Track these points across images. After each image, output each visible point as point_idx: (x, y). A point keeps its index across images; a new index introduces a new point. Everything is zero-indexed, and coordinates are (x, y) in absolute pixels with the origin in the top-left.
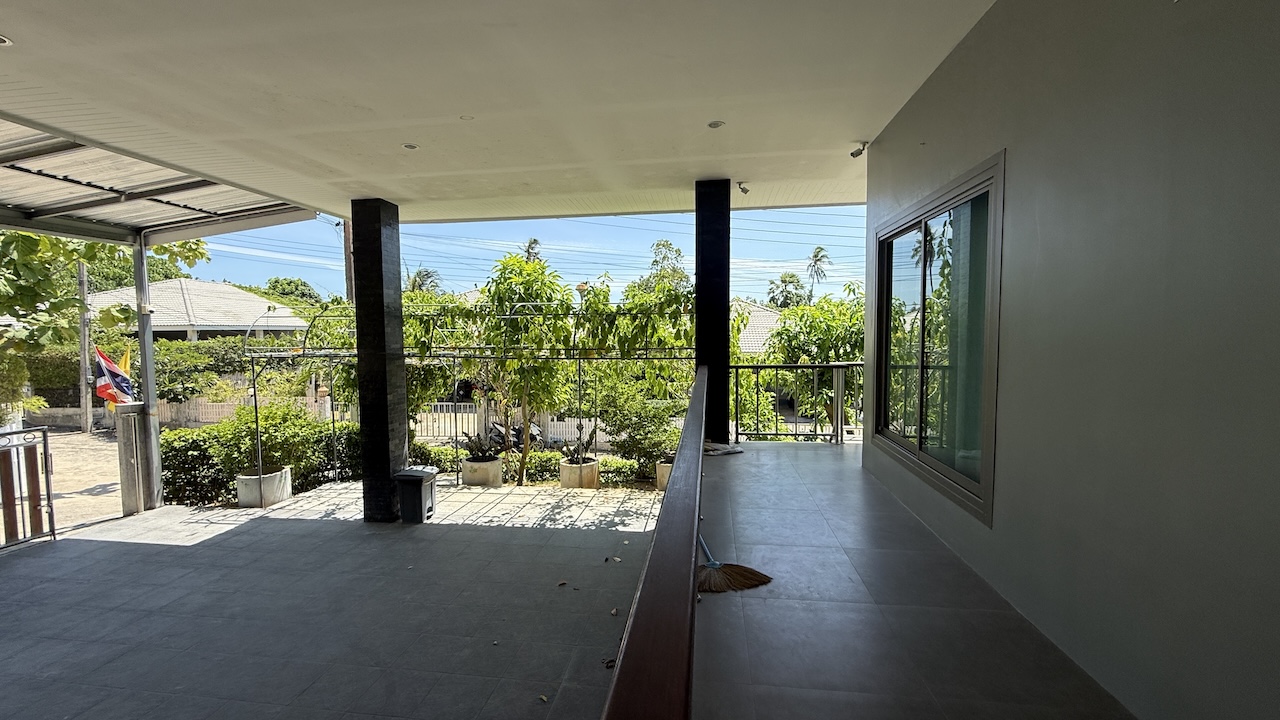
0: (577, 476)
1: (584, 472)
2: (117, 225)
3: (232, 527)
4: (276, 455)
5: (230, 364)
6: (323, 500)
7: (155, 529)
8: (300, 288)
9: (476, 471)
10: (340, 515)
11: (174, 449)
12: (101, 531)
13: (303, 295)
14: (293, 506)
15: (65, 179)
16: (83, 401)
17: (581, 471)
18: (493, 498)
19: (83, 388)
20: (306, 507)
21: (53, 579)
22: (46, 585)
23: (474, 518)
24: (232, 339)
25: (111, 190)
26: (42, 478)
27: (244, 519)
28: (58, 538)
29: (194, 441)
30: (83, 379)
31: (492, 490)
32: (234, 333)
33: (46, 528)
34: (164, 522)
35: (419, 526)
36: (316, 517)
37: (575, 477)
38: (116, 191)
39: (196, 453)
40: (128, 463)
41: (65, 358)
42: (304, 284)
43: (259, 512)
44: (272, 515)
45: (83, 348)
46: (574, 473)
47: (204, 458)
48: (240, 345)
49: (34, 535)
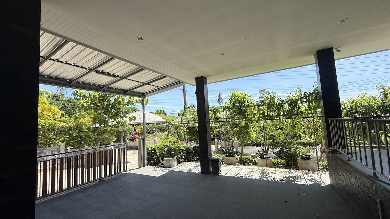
0: (265, 163)
1: (268, 161)
2: (140, 93)
3: (166, 172)
4: (173, 153)
5: (150, 131)
6: (186, 167)
7: (148, 172)
8: (163, 112)
9: (229, 160)
10: (193, 171)
11: (149, 150)
12: (136, 171)
13: (163, 114)
14: (179, 168)
15: (135, 81)
16: (122, 141)
17: (267, 161)
18: (238, 169)
19: (122, 137)
20: (182, 168)
21: (130, 183)
22: (129, 184)
23: (235, 174)
24: (150, 125)
25: (142, 83)
26: (125, 156)
27: (168, 171)
28: (128, 172)
29: (153, 148)
30: (122, 135)
31: (237, 166)
32: (151, 124)
33: (126, 170)
34: (148, 170)
35: (218, 176)
36: (187, 171)
37: (264, 163)
38: (143, 83)
39: (154, 152)
40: (140, 153)
41: (119, 131)
42: (163, 111)
43: (171, 169)
44: (175, 170)
45: (122, 128)
46: (264, 162)
47: (155, 153)
48: (152, 126)
49: (124, 171)
